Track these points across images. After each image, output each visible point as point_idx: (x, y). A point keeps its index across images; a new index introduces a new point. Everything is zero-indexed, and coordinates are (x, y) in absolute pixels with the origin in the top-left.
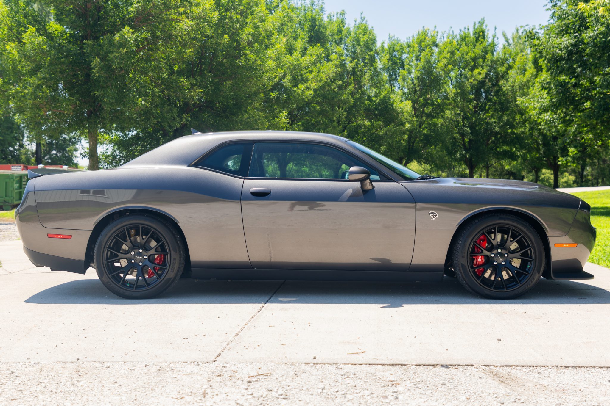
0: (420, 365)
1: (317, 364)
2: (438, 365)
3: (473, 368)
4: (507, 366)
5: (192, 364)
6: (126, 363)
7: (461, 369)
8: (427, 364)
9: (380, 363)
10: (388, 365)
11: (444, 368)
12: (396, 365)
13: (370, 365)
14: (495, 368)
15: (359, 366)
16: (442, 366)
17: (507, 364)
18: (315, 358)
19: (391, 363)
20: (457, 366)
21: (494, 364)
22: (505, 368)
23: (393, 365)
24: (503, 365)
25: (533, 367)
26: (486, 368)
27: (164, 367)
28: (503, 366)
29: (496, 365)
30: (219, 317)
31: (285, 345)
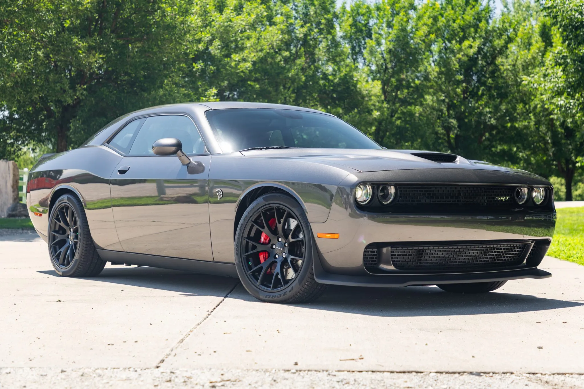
0: (441, 373)
1: (300, 371)
2: (465, 372)
3: (513, 376)
4: (558, 374)
5: (127, 370)
6: (33, 369)
7: (497, 376)
8: (451, 371)
9: (387, 369)
10: (397, 372)
11: (474, 376)
12: (408, 372)
13: (373, 372)
14: (543, 377)
15: (358, 373)
16: (471, 373)
17: (558, 372)
18: (296, 364)
19: (402, 370)
20: (491, 374)
21: (541, 372)
22: (556, 376)
23: (404, 372)
24: (554, 372)
26: (531, 375)
28: (554, 374)
29: (544, 373)
30: (151, 324)
31: (251, 351)
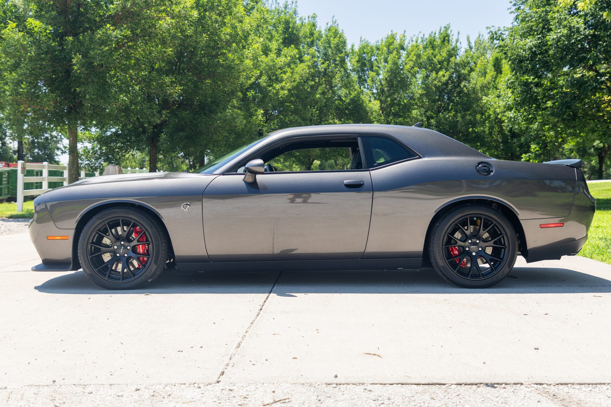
0: (461, 384)
1: (340, 384)
2: (481, 384)
3: (522, 387)
4: (562, 384)
5: (192, 386)
6: (112, 386)
7: (509, 388)
8: (469, 382)
9: (414, 382)
10: (423, 384)
11: (489, 388)
13: (402, 384)
14: (549, 387)
15: (390, 386)
16: (487, 385)
17: (561, 382)
18: (336, 377)
19: (427, 382)
20: (504, 385)
21: (547, 382)
22: (561, 387)
23: (429, 384)
25: (592, 384)
26: (539, 386)
27: (158, 391)
28: (558, 384)
29: (549, 383)
30: (214, 323)
31: (297, 358)
